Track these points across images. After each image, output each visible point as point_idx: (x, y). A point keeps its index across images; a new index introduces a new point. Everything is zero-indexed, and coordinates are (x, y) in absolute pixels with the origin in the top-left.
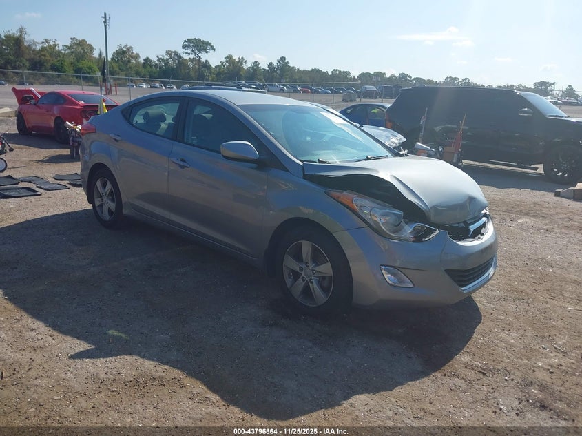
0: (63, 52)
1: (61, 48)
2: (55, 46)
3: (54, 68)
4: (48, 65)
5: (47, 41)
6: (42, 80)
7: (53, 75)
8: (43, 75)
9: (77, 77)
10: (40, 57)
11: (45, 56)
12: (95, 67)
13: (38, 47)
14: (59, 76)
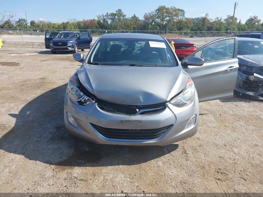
0: (224, 22)
1: (223, 20)
2: (220, 20)
3: (217, 30)
4: (214, 29)
5: (217, 18)
6: (211, 35)
7: (215, 33)
8: (211, 33)
9: (226, 33)
10: (212, 25)
11: (214, 25)
12: (236, 27)
13: (212, 21)
14: (218, 33)
